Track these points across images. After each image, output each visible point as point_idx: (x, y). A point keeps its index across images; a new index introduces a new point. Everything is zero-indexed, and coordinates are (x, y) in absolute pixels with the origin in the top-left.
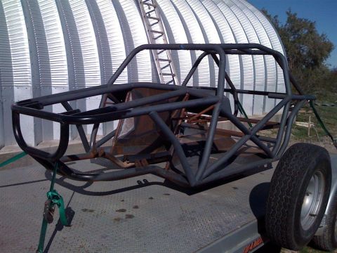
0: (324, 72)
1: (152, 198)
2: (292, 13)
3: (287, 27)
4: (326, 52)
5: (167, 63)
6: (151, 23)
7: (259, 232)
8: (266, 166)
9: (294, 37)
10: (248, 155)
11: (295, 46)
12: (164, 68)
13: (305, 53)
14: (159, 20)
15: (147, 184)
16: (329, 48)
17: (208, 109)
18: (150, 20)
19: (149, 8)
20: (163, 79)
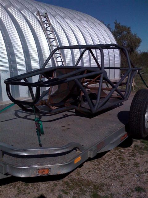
0: (137, 55)
1: (74, 121)
2: (118, 23)
3: (115, 31)
4: (138, 44)
5: (59, 55)
6: (48, 34)
7: (126, 131)
8: (120, 104)
9: (120, 37)
10: (113, 98)
11: (120, 41)
12: (57, 58)
13: (126, 45)
14: (52, 32)
15: (68, 116)
16: (139, 41)
17: (98, 77)
18: (47, 32)
19: (47, 26)
20: (58, 64)
